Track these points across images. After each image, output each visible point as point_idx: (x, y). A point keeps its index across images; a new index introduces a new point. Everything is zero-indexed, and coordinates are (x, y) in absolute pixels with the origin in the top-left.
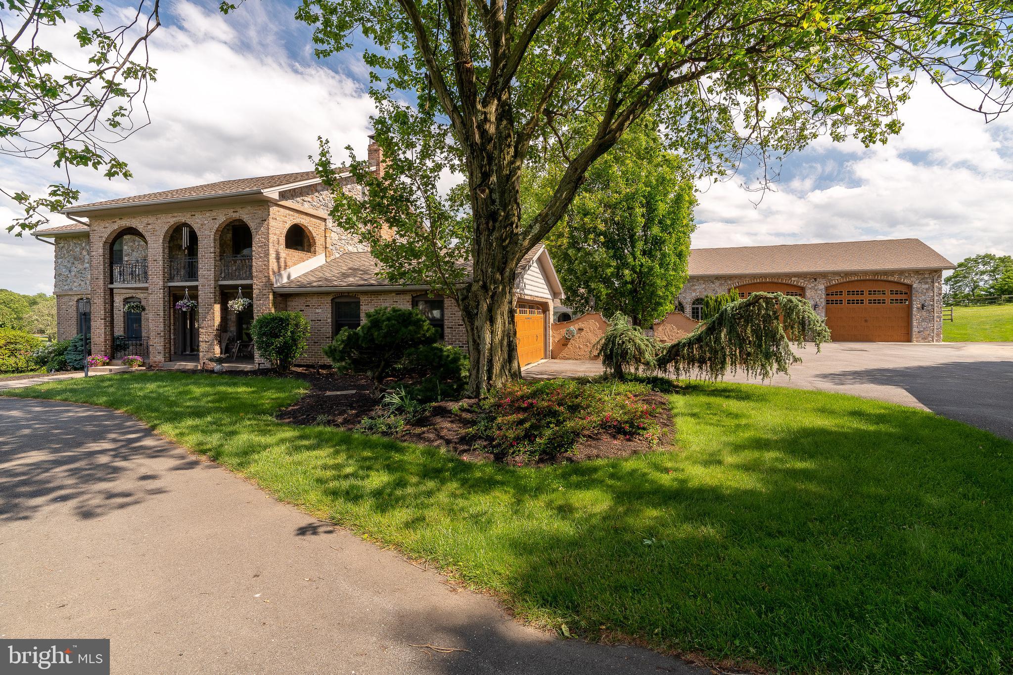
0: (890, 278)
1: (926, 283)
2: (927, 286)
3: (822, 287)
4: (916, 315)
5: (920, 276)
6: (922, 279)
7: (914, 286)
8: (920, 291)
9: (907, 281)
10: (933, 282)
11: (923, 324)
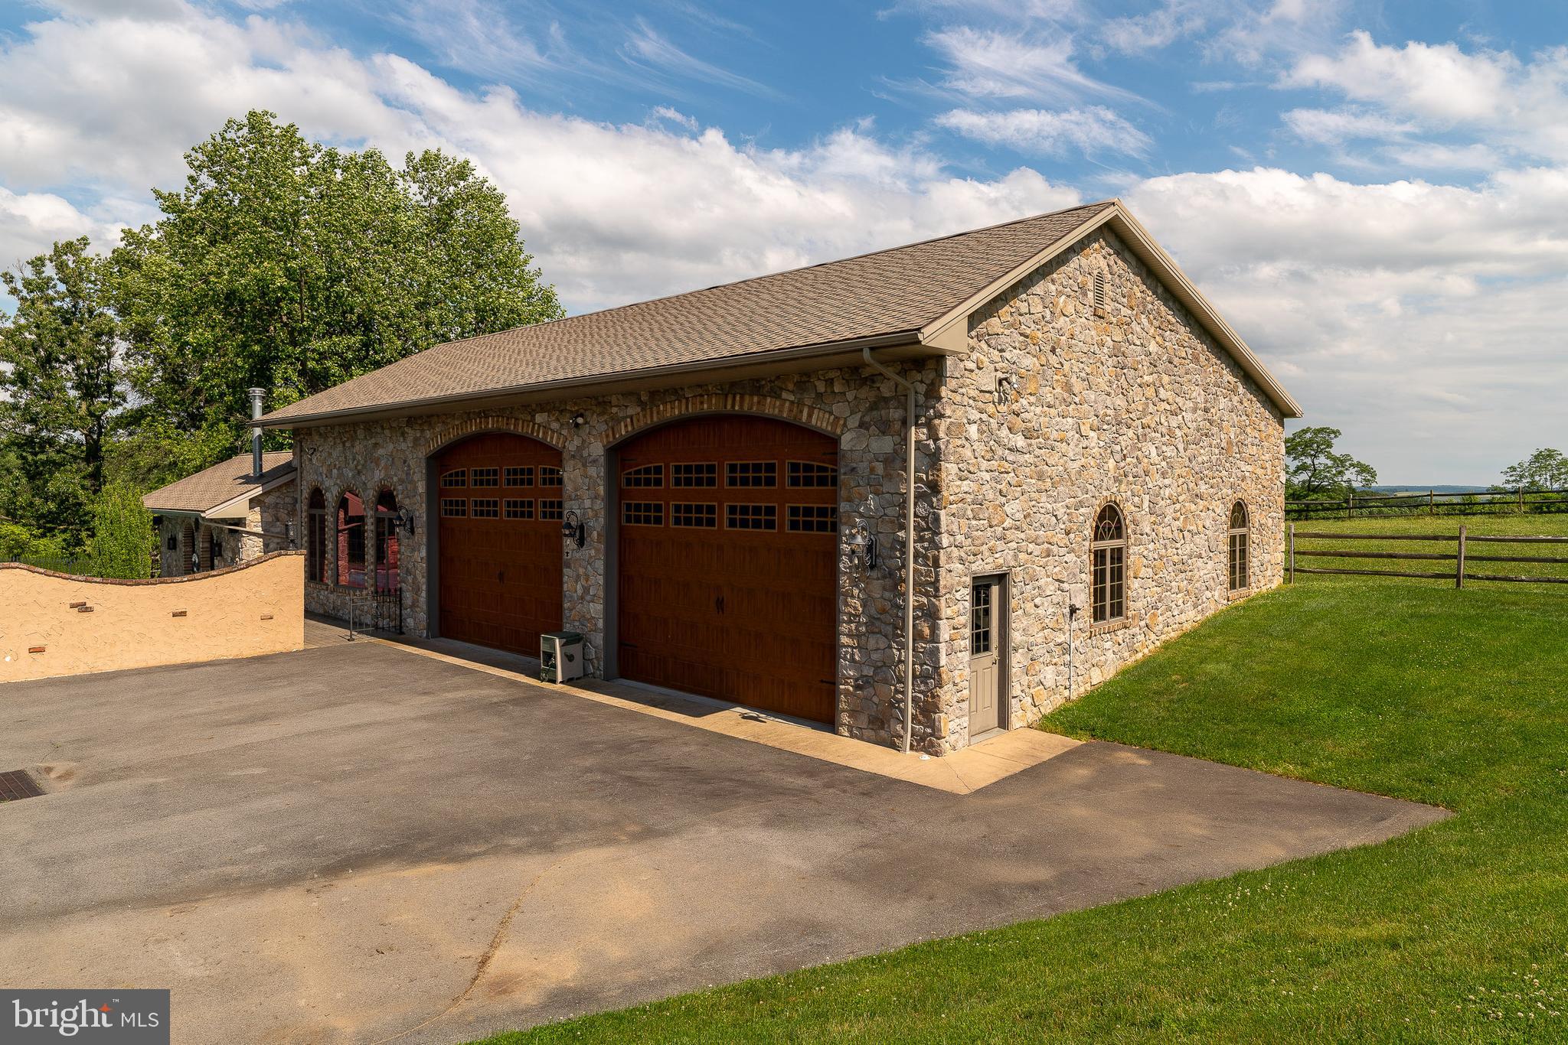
0: (771, 408)
1: (884, 427)
2: (885, 445)
3: (597, 449)
4: (853, 602)
5: (864, 392)
6: (874, 407)
7: (846, 441)
8: (863, 467)
9: (819, 421)
10: (904, 423)
11: (872, 643)
